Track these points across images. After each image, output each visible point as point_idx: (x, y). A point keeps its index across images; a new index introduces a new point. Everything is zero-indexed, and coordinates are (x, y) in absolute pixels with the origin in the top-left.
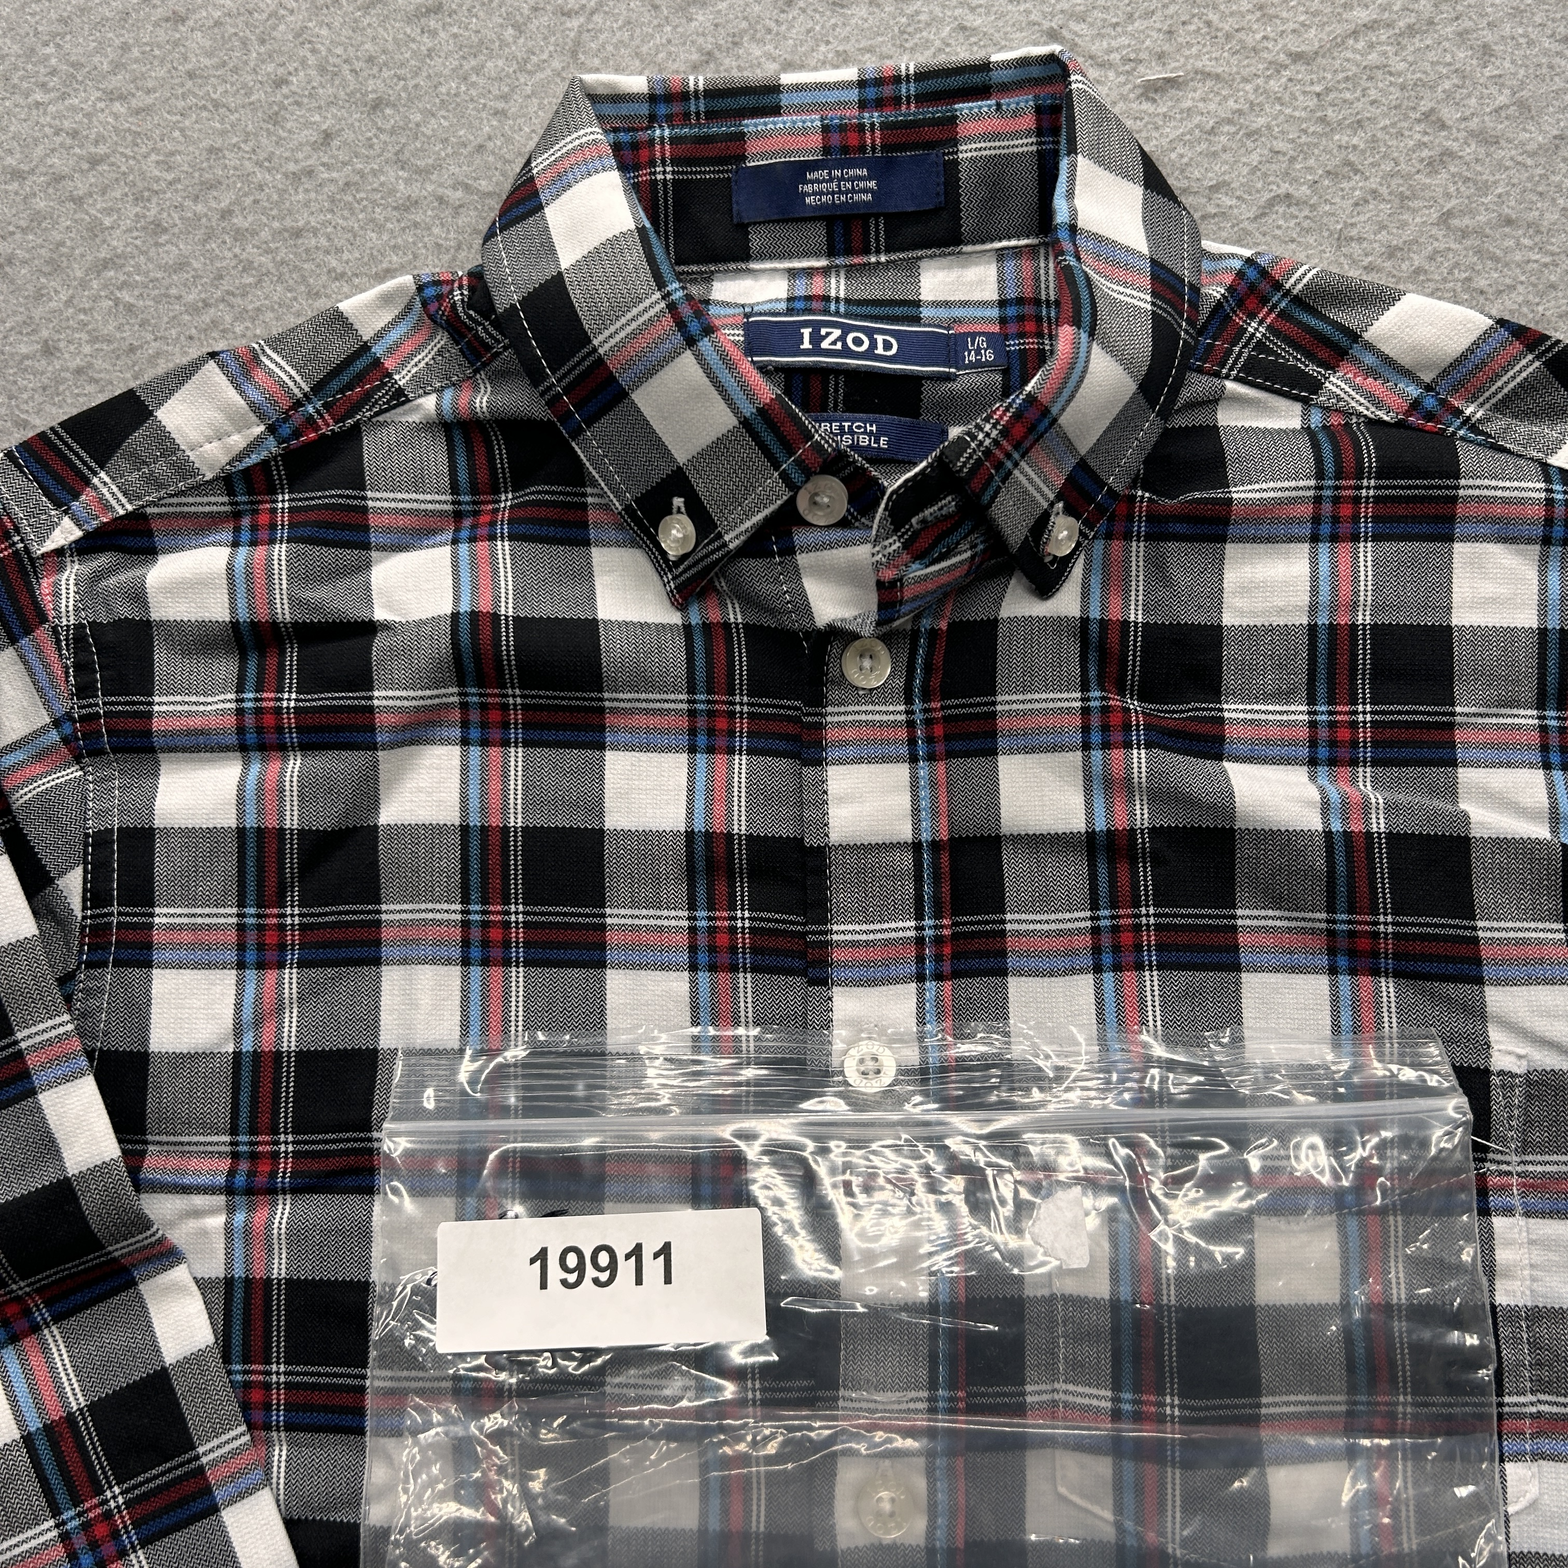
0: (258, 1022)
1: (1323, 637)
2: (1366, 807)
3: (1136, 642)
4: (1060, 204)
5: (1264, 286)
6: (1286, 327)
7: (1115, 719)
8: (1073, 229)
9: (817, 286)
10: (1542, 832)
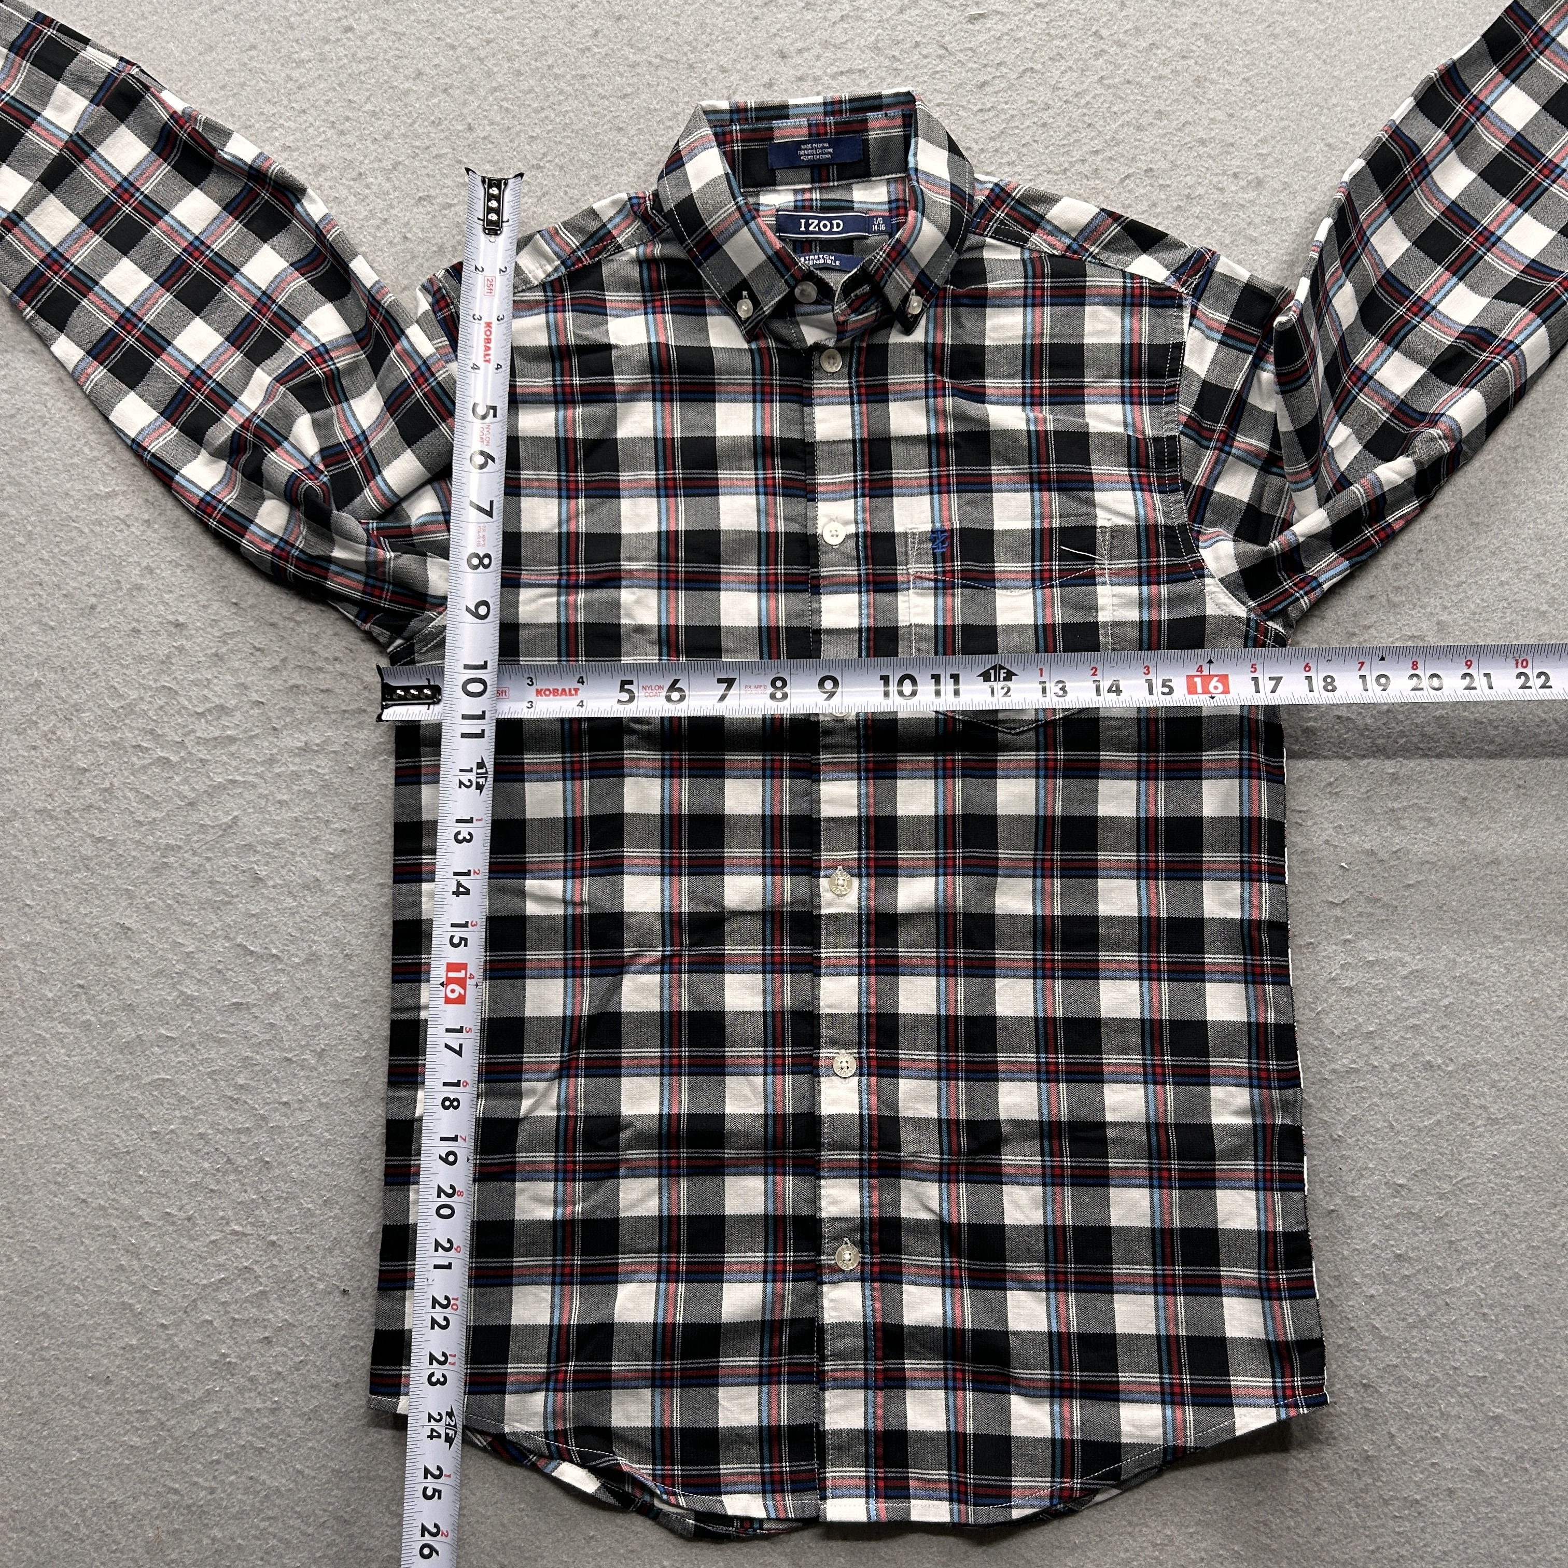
0: (568, 520)
1: (1028, 349)
2: (1045, 420)
3: (948, 352)
4: (911, 159)
5: (1004, 196)
6: (1014, 213)
7: (939, 385)
8: (916, 170)
9: (807, 196)
10: (1121, 430)
